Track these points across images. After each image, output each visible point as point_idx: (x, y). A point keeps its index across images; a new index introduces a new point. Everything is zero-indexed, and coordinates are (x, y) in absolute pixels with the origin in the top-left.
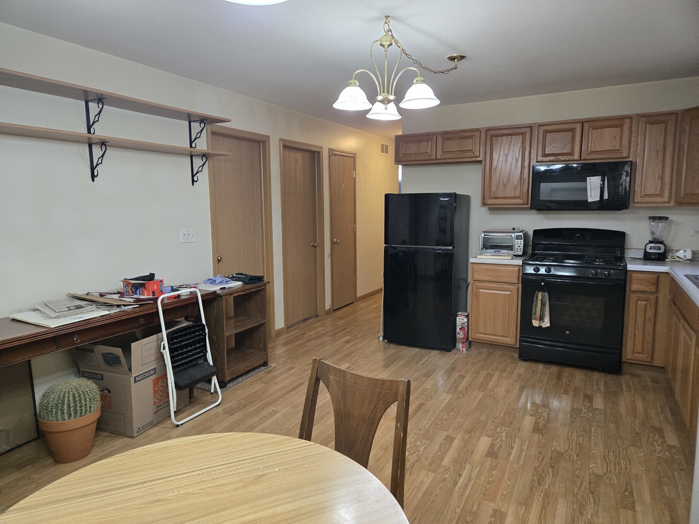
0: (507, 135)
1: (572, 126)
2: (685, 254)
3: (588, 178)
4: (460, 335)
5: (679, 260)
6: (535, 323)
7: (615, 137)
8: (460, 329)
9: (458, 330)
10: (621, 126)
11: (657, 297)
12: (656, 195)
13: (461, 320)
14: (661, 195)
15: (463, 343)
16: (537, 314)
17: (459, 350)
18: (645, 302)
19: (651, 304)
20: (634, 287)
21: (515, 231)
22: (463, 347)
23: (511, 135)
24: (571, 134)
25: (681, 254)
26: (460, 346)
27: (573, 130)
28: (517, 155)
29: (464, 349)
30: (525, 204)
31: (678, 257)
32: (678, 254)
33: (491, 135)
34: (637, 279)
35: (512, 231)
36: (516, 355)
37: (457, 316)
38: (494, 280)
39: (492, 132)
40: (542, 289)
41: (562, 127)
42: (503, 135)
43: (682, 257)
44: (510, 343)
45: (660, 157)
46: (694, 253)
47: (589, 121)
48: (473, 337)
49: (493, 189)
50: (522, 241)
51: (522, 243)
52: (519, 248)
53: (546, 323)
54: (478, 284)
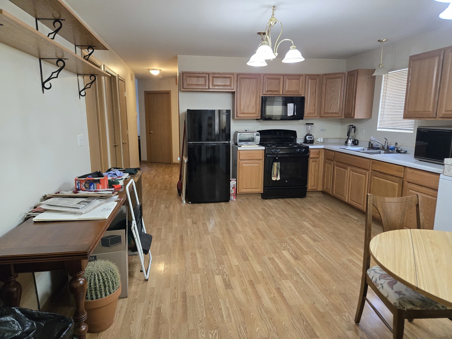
0: (248, 78)
1: (279, 77)
2: (320, 140)
3: (288, 104)
4: (232, 191)
5: (318, 143)
6: (274, 179)
7: (297, 84)
8: (232, 188)
9: (231, 189)
10: (299, 79)
11: (319, 160)
12: (313, 113)
13: (233, 183)
14: (314, 113)
15: (234, 196)
16: (274, 174)
17: (232, 200)
18: (315, 163)
19: (317, 163)
20: (311, 156)
21: (247, 132)
22: (234, 198)
23: (251, 78)
24: (278, 81)
25: (319, 140)
26: (232, 198)
27: (279, 79)
28: (254, 90)
29: (235, 199)
30: (258, 117)
31: (318, 141)
32: (318, 140)
33: (240, 78)
34: (313, 152)
35: (245, 132)
36: (260, 197)
37: (230, 181)
38: (251, 158)
39: (241, 76)
40: (277, 161)
41: (273, 77)
42: (246, 78)
43: (319, 141)
44: (259, 191)
45: (314, 95)
46: (324, 139)
47: (286, 75)
48: (240, 191)
49: (242, 108)
50: (259, 137)
51: (259, 138)
52: (258, 141)
53: (279, 178)
54: (242, 162)
